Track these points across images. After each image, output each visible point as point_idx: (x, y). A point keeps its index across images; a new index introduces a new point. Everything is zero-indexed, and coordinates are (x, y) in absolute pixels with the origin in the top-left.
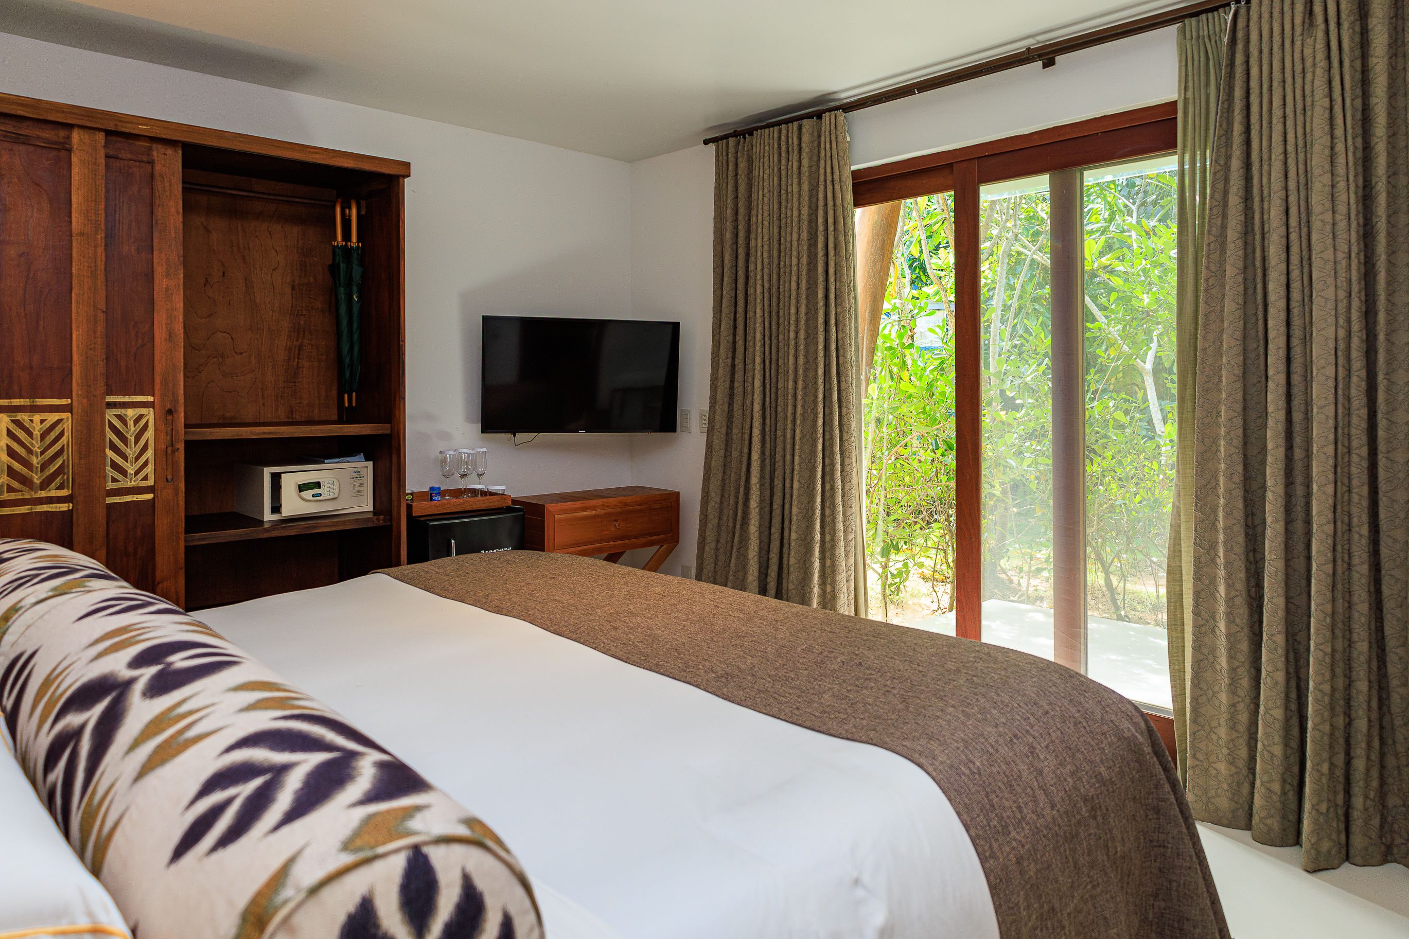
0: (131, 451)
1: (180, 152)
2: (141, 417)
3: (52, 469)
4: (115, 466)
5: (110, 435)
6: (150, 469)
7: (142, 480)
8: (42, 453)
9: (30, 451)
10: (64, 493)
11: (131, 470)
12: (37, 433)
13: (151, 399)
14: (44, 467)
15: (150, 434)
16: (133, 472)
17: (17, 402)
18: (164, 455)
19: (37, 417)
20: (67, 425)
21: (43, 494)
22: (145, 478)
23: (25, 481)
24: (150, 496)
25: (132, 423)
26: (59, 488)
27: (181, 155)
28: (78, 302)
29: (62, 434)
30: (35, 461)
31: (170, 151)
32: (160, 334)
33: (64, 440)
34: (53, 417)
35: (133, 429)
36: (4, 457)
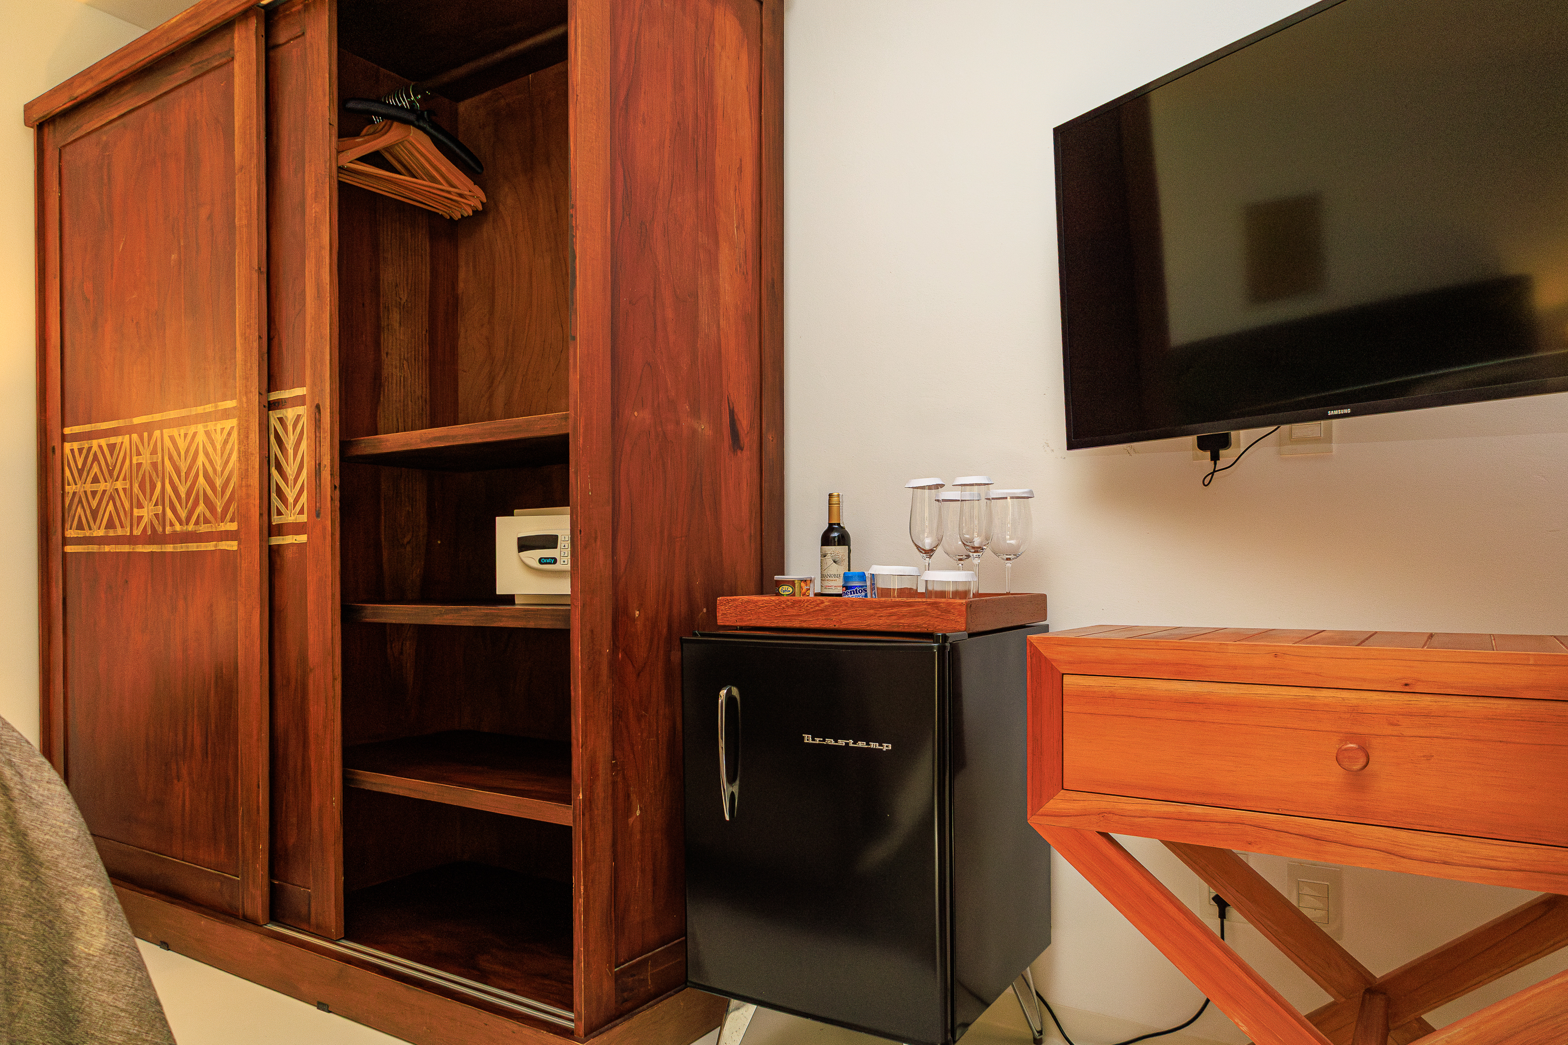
0: (291, 472)
2: (298, 418)
3: (228, 494)
4: (279, 491)
5: (275, 447)
6: (305, 496)
7: (299, 512)
8: (222, 472)
9: (215, 470)
10: (233, 527)
11: (291, 500)
12: (219, 447)
13: (304, 391)
14: (223, 490)
15: (304, 446)
16: (292, 502)
17: (207, 408)
18: (315, 472)
19: (219, 426)
20: (235, 434)
21: (222, 527)
22: (302, 511)
23: (213, 508)
24: (304, 537)
25: (291, 427)
26: (232, 521)
28: (240, 265)
29: (231, 449)
30: (218, 482)
33: (234, 455)
34: (227, 425)
35: (291, 438)
36: (201, 479)
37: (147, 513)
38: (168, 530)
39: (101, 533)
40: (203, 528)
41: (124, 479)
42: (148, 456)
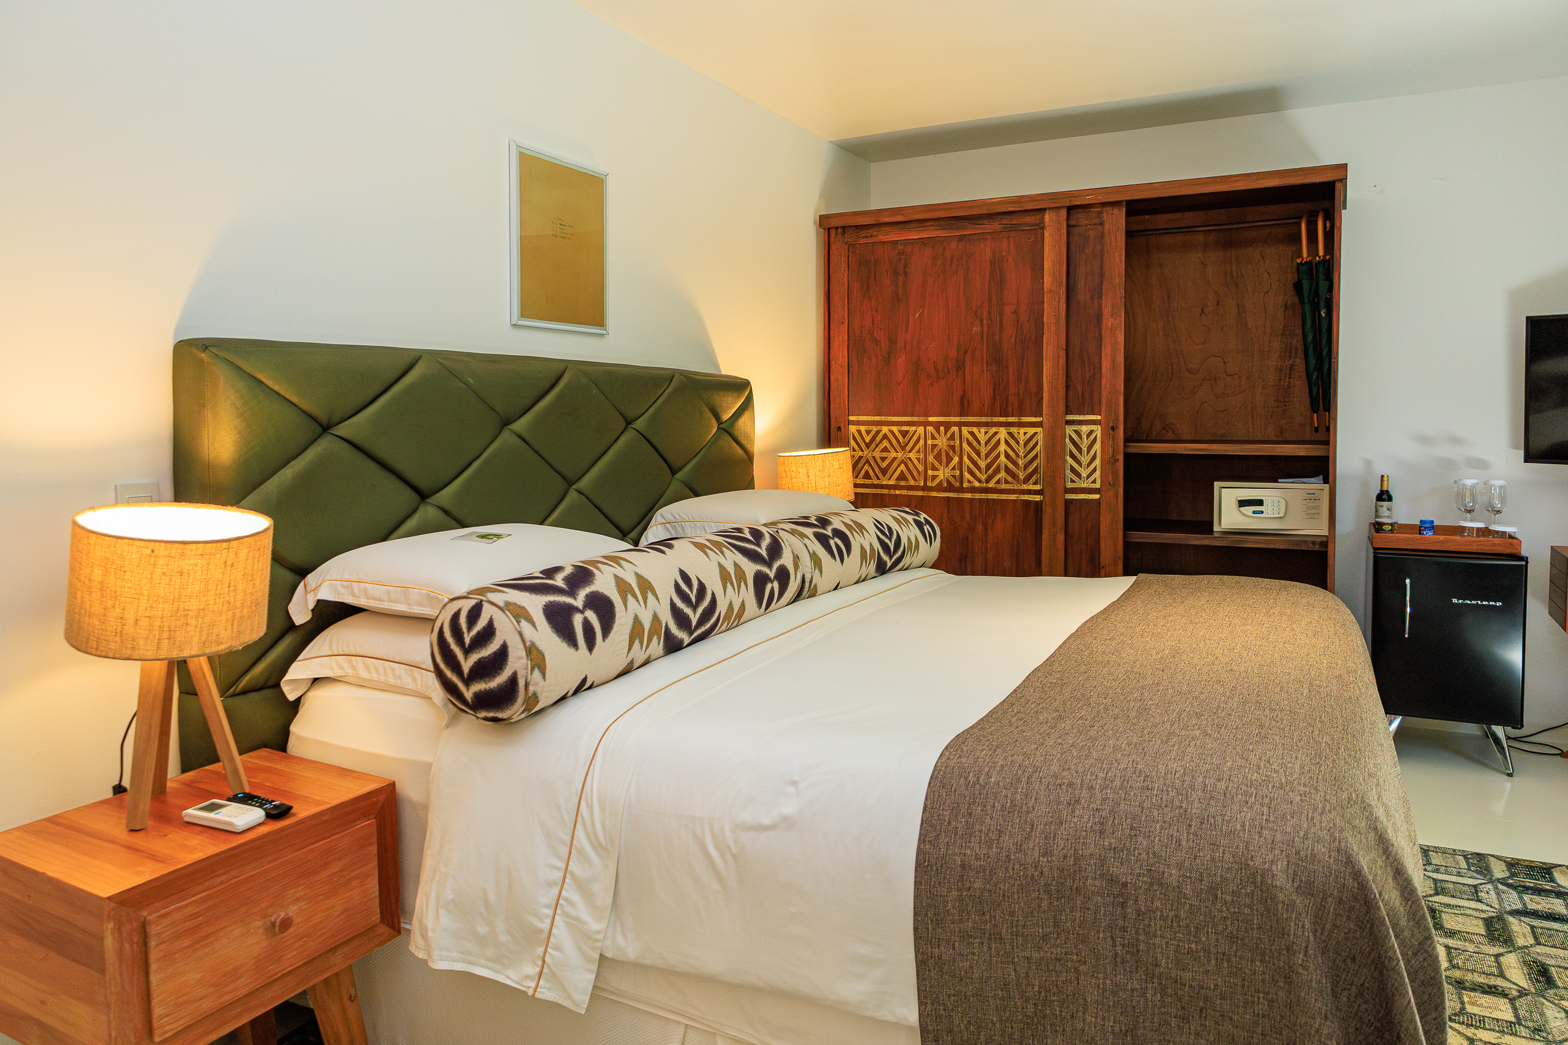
0: (1085, 459)
1: (1124, 209)
2: (1092, 432)
3: (1031, 469)
4: (1073, 470)
5: (1070, 446)
6: (1098, 474)
7: (1092, 482)
8: (1025, 457)
9: (1017, 455)
10: (1038, 487)
11: (1084, 475)
12: (1021, 442)
13: (1099, 417)
14: (1026, 467)
15: (1097, 446)
16: (1085, 476)
17: (1011, 419)
18: (1108, 462)
19: (1022, 430)
20: (1040, 437)
21: (1025, 487)
22: (1094, 482)
23: (1014, 476)
24: (1097, 496)
25: (1085, 436)
26: (1035, 483)
27: (1124, 212)
28: (1047, 344)
29: (1036, 444)
30: (1021, 462)
31: (1116, 210)
32: (1106, 365)
33: (1038, 448)
34: (1031, 431)
35: (1086, 441)
36: (1003, 458)
37: (943, 474)
38: (966, 485)
39: (892, 482)
40: (1004, 486)
41: (918, 452)
42: (945, 440)
